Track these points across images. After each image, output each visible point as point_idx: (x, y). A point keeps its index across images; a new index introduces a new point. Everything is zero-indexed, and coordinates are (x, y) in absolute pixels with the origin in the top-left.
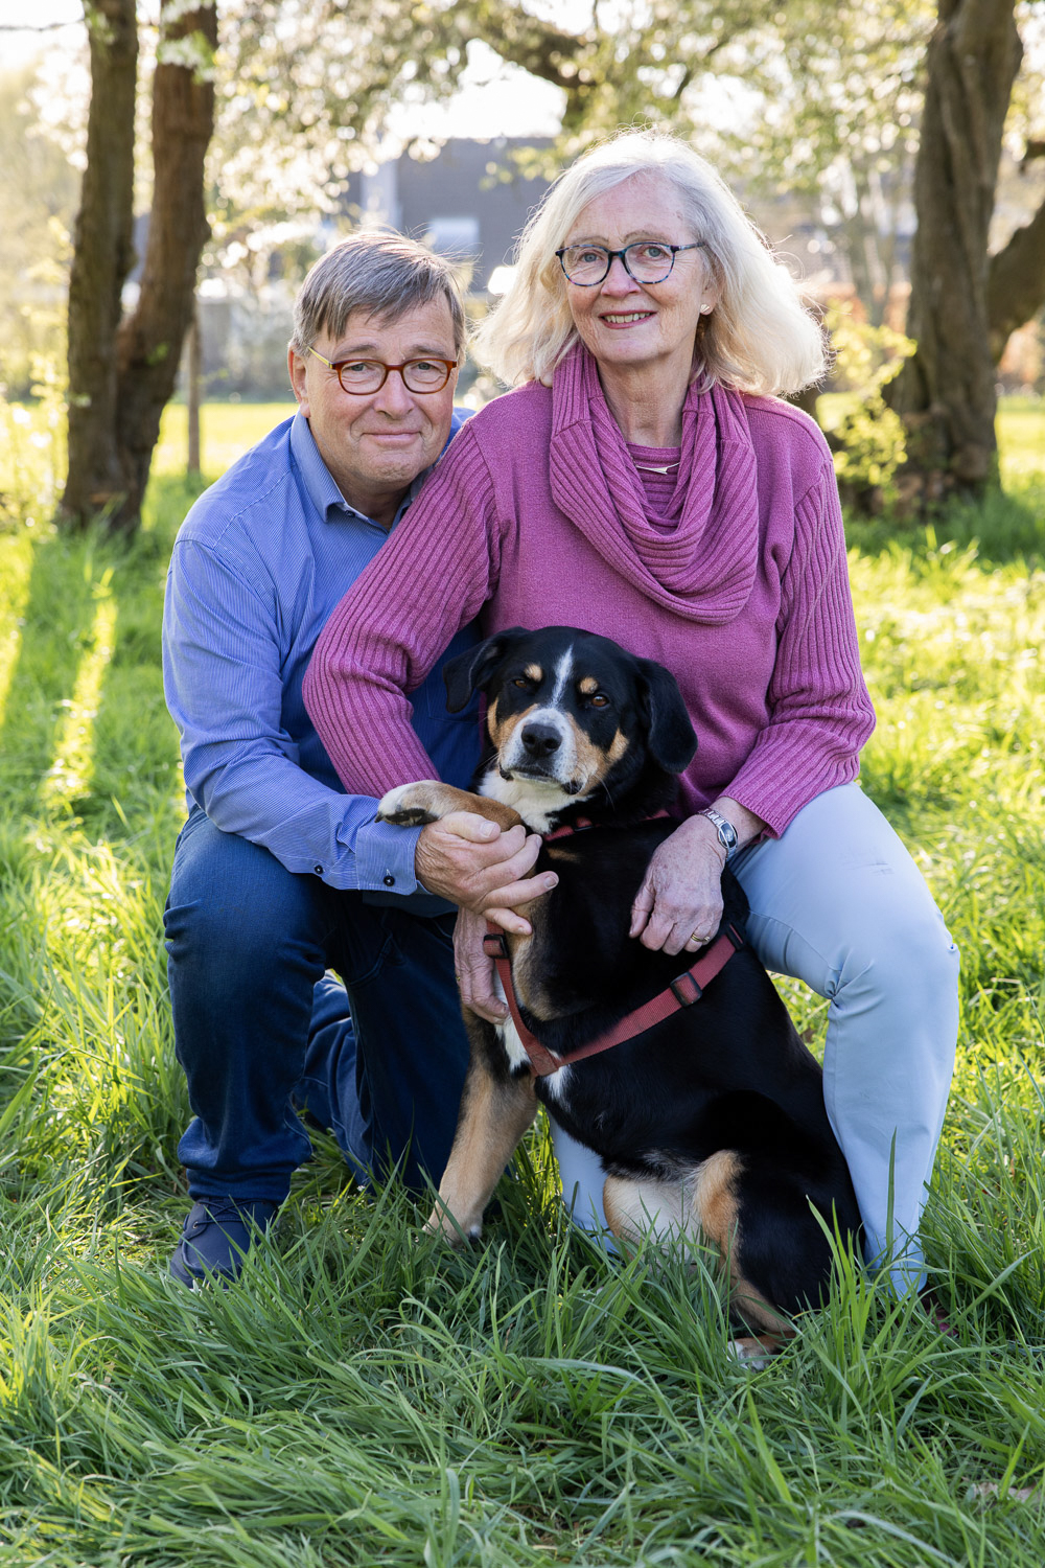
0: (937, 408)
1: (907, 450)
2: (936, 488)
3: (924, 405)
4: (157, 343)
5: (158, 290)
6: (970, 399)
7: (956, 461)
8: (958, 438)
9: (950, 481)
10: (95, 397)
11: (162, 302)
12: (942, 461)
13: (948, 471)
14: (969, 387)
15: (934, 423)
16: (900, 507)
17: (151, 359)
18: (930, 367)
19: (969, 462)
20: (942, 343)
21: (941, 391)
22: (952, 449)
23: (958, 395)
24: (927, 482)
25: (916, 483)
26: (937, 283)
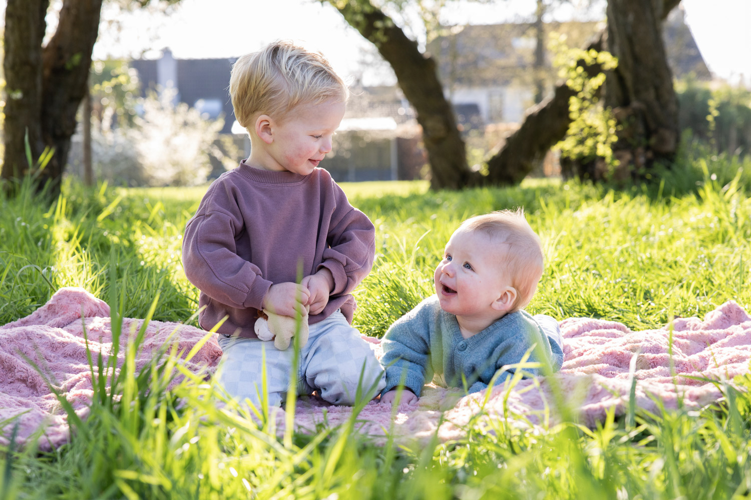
0: (635, 104)
1: (617, 133)
2: (641, 160)
3: (625, 103)
4: (72, 54)
5: (73, 11)
6: (658, 97)
7: (653, 141)
8: (652, 126)
9: (650, 154)
10: (26, 93)
11: (76, 24)
12: (643, 140)
13: (648, 148)
14: (657, 89)
15: (636, 114)
16: (618, 172)
17: (69, 66)
18: (628, 77)
19: (662, 141)
20: (636, 59)
21: (637, 93)
22: (649, 133)
23: (651, 95)
24: (633, 154)
25: (628, 156)
26: (631, 18)
